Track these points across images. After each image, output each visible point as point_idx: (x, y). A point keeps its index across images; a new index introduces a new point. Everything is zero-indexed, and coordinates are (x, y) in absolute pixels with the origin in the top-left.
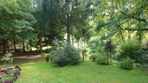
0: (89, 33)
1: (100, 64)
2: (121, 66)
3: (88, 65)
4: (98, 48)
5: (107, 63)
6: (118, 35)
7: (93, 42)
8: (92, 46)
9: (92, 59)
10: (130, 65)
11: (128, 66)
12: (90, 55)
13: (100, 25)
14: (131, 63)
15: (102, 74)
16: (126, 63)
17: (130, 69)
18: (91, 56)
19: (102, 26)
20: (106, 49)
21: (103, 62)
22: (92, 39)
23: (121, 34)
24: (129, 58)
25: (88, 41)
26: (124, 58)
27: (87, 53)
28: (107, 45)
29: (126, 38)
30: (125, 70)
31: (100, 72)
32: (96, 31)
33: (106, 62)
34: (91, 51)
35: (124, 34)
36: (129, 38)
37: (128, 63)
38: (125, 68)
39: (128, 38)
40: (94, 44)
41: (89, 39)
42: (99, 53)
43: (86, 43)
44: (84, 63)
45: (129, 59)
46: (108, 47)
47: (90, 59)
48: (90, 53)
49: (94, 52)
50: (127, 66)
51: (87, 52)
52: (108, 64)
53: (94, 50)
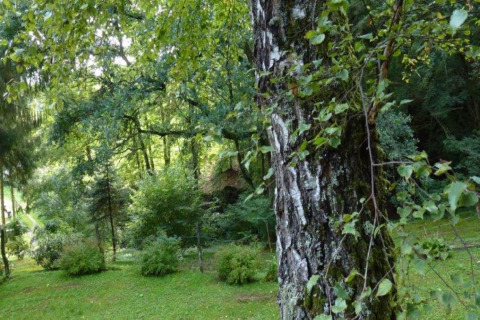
0: (30, 146)
1: (73, 275)
2: (144, 269)
3: (28, 290)
4: (69, 209)
5: (97, 267)
6: (134, 151)
7: (48, 186)
8: (44, 203)
9: (46, 261)
10: (169, 257)
11: (164, 261)
12: (36, 246)
13: (68, 115)
14: (171, 252)
15: (80, 313)
16: (157, 253)
17: (170, 272)
18: (41, 249)
19: (74, 120)
20: (95, 209)
21: (82, 264)
22: (43, 173)
23: (143, 148)
24: (163, 234)
25: (24, 182)
26: (152, 237)
27: (27, 237)
28: (97, 192)
29: (159, 163)
30: (157, 281)
31: (72, 311)
32: (55, 138)
33: (94, 264)
34: (42, 226)
35: (153, 149)
36: (167, 161)
37: (162, 253)
38: (156, 274)
39: (163, 161)
40: (51, 194)
41: (30, 177)
42: (70, 229)
43: (18, 195)
44: (10, 285)
45: (165, 236)
46: (102, 202)
47: (39, 260)
48: (39, 234)
49: (52, 229)
50: (161, 265)
51: (25, 231)
52: (101, 270)
53: (51, 222)
